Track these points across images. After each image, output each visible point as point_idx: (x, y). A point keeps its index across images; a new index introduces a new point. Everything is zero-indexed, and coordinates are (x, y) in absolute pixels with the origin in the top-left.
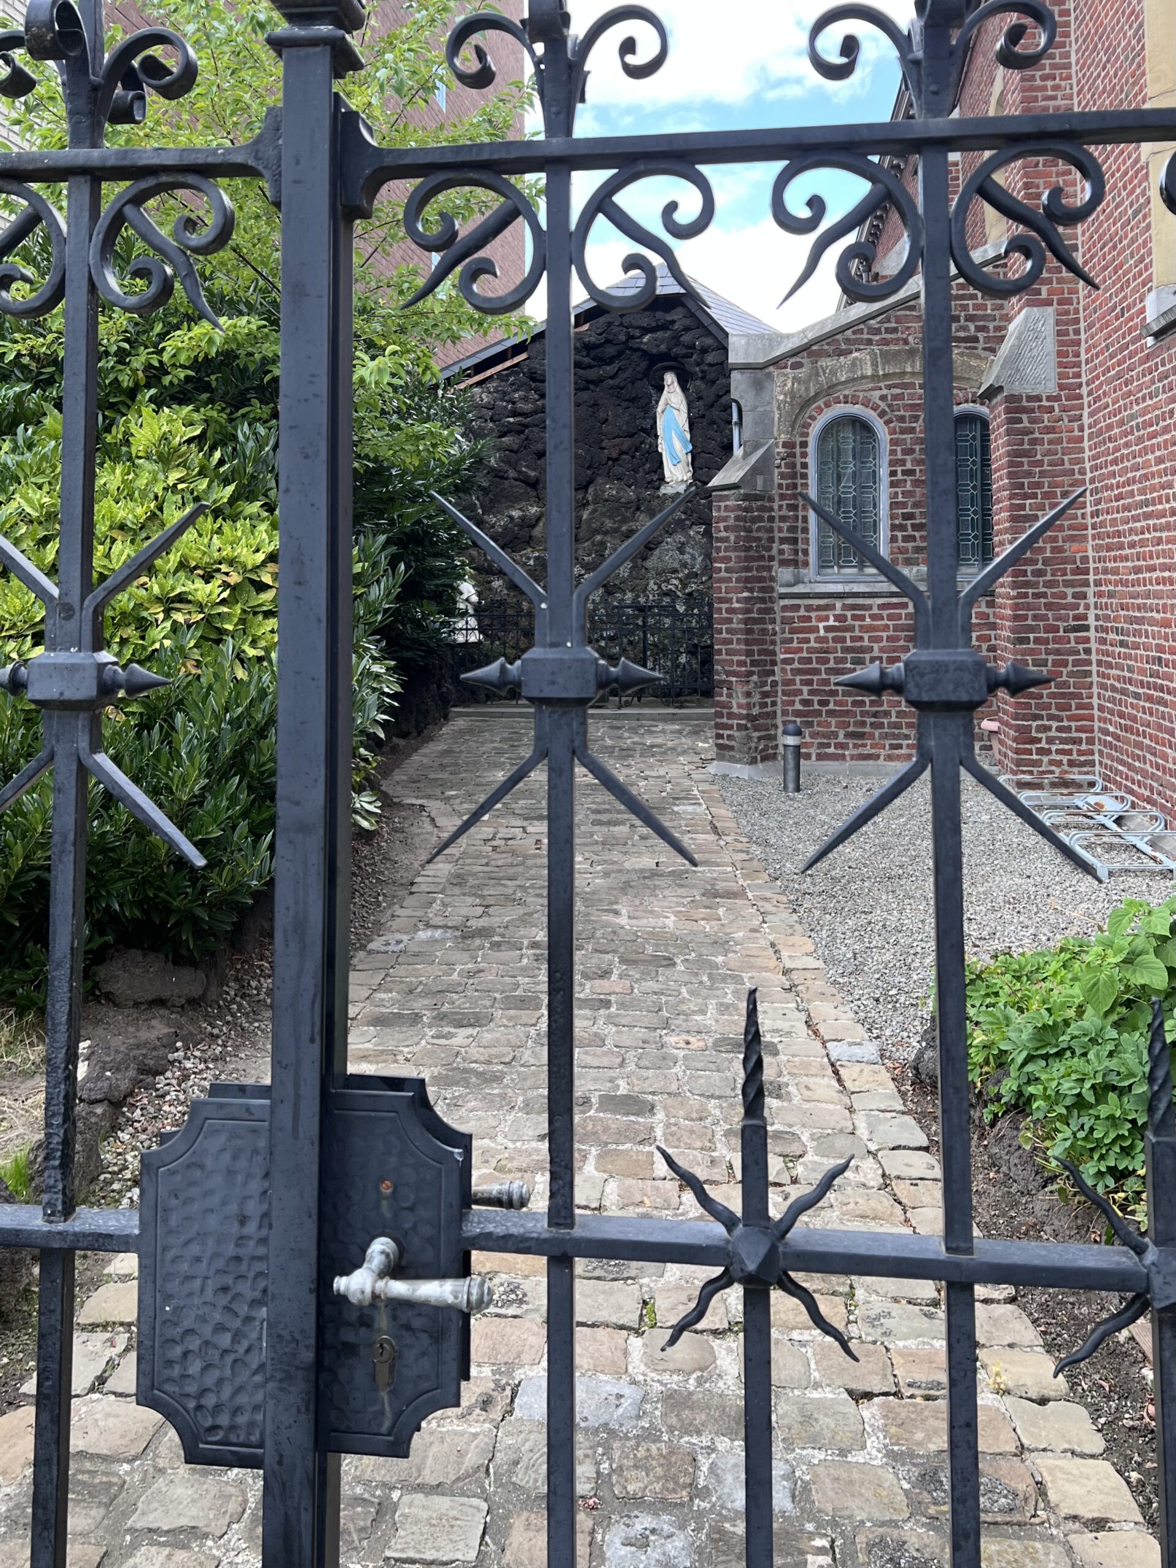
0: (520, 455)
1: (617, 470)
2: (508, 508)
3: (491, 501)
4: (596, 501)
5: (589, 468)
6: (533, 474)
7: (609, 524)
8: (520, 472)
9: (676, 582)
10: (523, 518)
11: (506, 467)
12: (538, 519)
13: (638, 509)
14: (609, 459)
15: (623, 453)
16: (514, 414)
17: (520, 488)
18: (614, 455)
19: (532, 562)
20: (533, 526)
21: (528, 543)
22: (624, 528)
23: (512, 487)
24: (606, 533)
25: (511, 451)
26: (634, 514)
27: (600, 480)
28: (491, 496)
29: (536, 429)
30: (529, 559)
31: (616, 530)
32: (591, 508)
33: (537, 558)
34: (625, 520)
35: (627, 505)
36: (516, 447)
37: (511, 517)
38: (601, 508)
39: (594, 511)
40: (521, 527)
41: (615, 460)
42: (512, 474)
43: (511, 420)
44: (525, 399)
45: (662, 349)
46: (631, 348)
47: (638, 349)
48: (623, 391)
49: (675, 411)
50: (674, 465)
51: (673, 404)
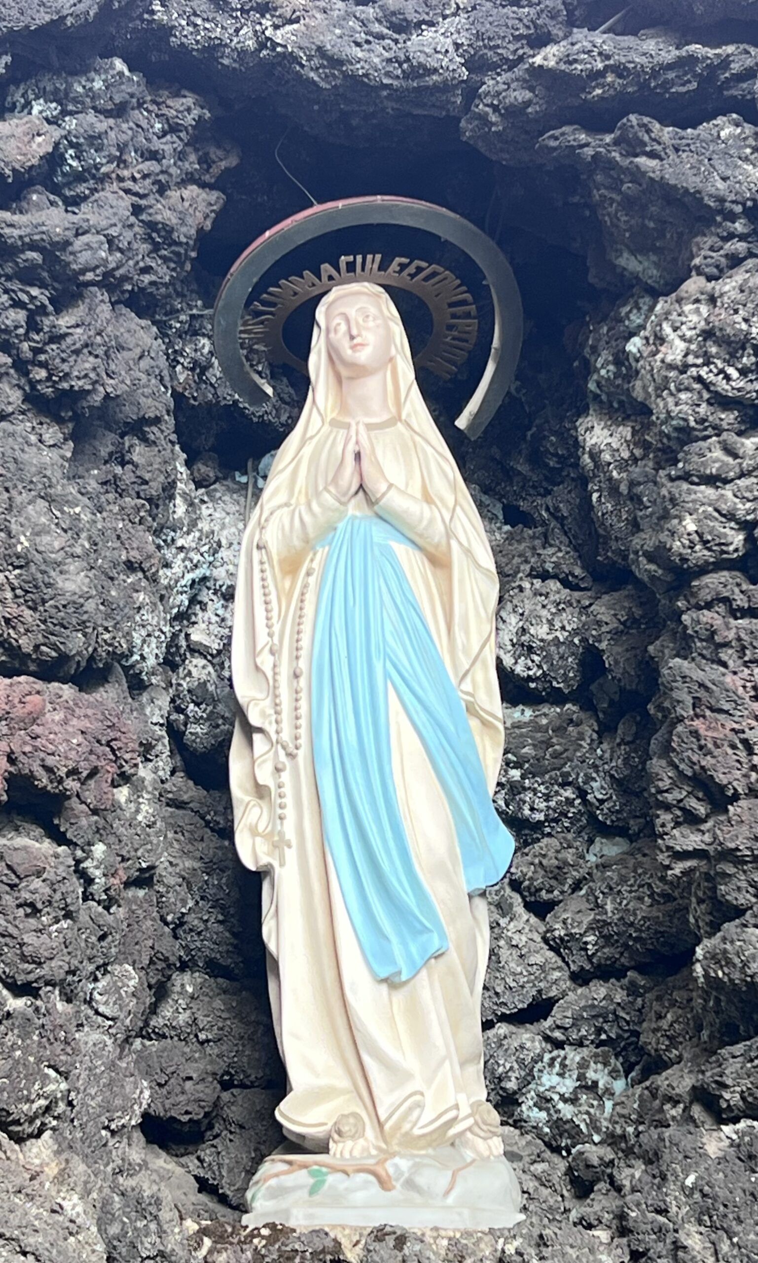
45: (421, 71)
46: (168, 30)
47: (214, 48)
48: (64, 321)
49: (403, 551)
50: (392, 983)
51: (395, 501)
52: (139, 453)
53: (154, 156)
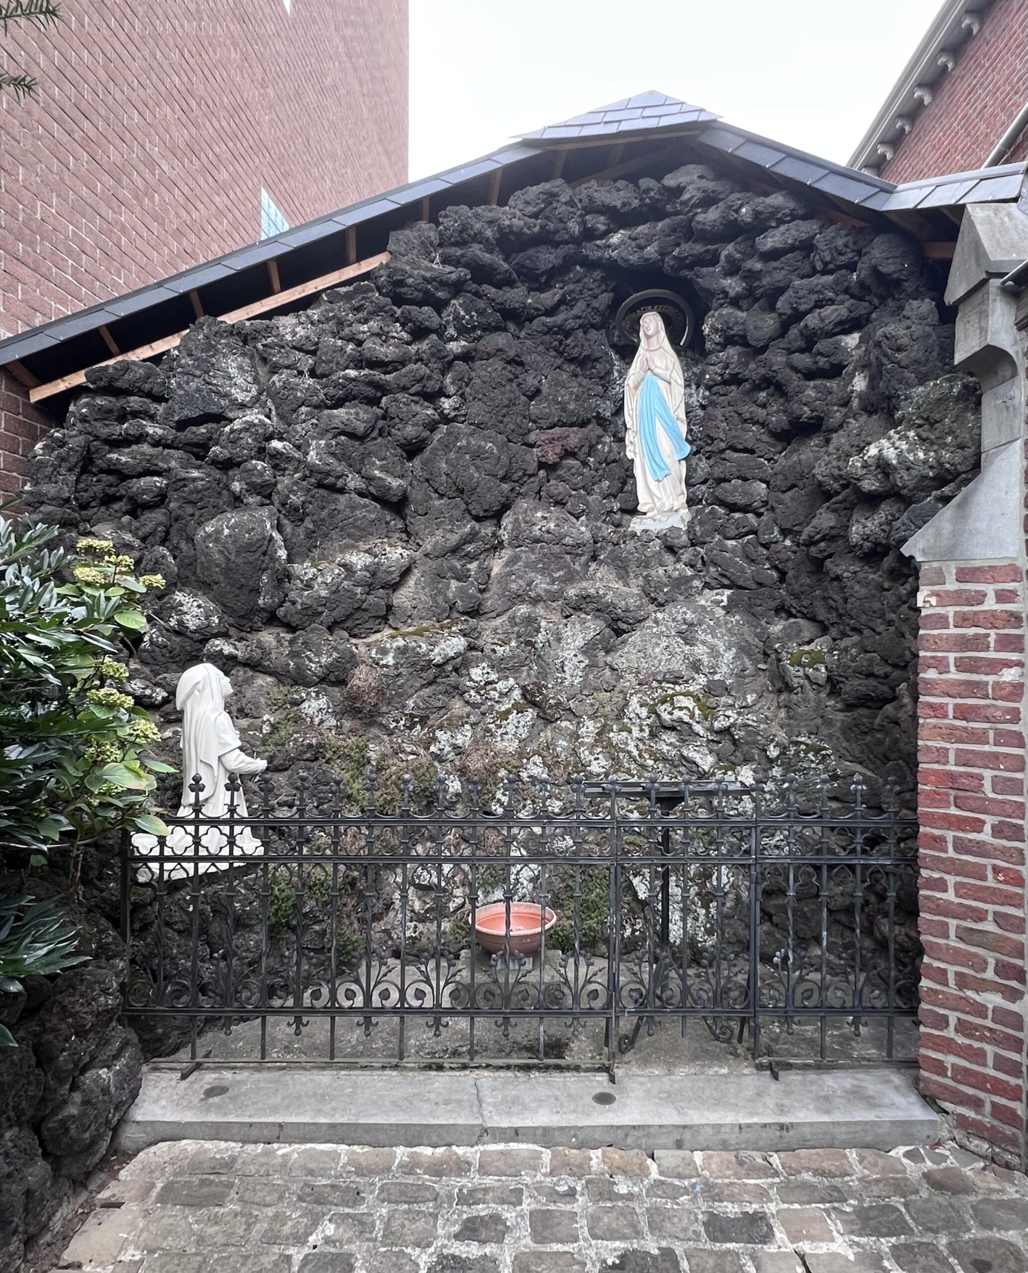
0: (370, 446)
1: (556, 487)
2: (343, 549)
3: (310, 534)
4: (516, 541)
5: (504, 479)
6: (395, 483)
7: (542, 584)
8: (369, 479)
9: (689, 703)
10: (373, 571)
11: (339, 467)
12: (406, 573)
13: (594, 558)
14: (542, 465)
15: (569, 454)
16: (359, 362)
17: (371, 511)
18: (551, 458)
19: (390, 660)
20: (395, 587)
21: (385, 619)
22: (572, 592)
23: (353, 508)
24: (535, 601)
25: (352, 436)
26: (586, 565)
27: (523, 504)
28: (308, 524)
29: (402, 397)
30: (384, 652)
31: (554, 597)
32: (507, 553)
33: (402, 651)
34: (570, 578)
35: (574, 550)
36: (361, 428)
37: (347, 567)
38: (527, 555)
39: (514, 560)
40: (370, 587)
41: (550, 468)
42: (353, 481)
43: (352, 373)
44: (382, 335)
45: (647, 260)
46: (587, 256)
47: (600, 258)
48: (568, 342)
49: (660, 382)
50: (658, 481)
51: (657, 371)
52: (598, 366)
53: (591, 289)
